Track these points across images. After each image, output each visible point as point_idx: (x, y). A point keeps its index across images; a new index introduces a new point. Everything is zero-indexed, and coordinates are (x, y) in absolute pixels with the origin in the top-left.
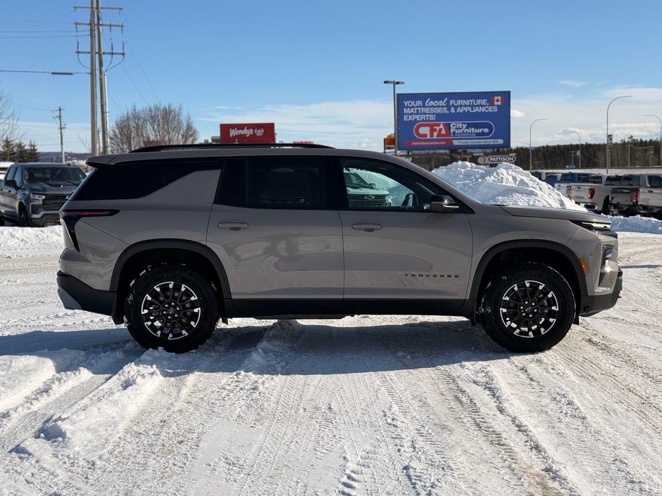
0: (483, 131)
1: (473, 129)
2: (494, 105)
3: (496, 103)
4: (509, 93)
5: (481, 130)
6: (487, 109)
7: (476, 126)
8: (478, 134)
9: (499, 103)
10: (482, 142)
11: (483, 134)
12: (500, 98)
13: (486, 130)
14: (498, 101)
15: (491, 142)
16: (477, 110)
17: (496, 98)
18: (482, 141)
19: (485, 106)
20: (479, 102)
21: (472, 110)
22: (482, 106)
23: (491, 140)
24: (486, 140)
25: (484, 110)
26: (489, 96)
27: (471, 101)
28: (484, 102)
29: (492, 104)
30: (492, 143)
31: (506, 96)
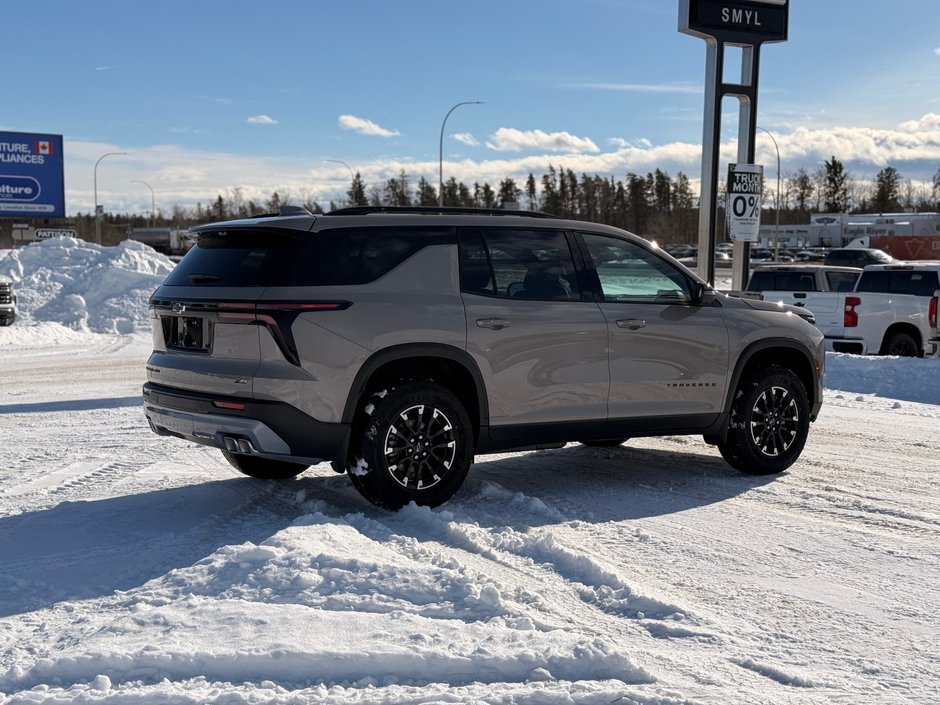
0: (23, 191)
1: (8, 187)
2: (38, 154)
3: (41, 151)
4: (60, 138)
5: (20, 189)
6: (28, 159)
7: (14, 183)
8: (15, 196)
9: (47, 152)
10: (23, 207)
11: (23, 195)
12: (47, 144)
13: (28, 191)
14: (44, 148)
15: (37, 208)
16: (12, 159)
17: (41, 144)
18: (23, 205)
19: (25, 154)
20: (16, 147)
21: (6, 158)
22: (21, 154)
23: (36, 206)
24: (28, 205)
25: (23, 159)
26: (32, 140)
27: (4, 144)
28: (23, 148)
29: (35, 151)
30: (37, 210)
31: (56, 142)
